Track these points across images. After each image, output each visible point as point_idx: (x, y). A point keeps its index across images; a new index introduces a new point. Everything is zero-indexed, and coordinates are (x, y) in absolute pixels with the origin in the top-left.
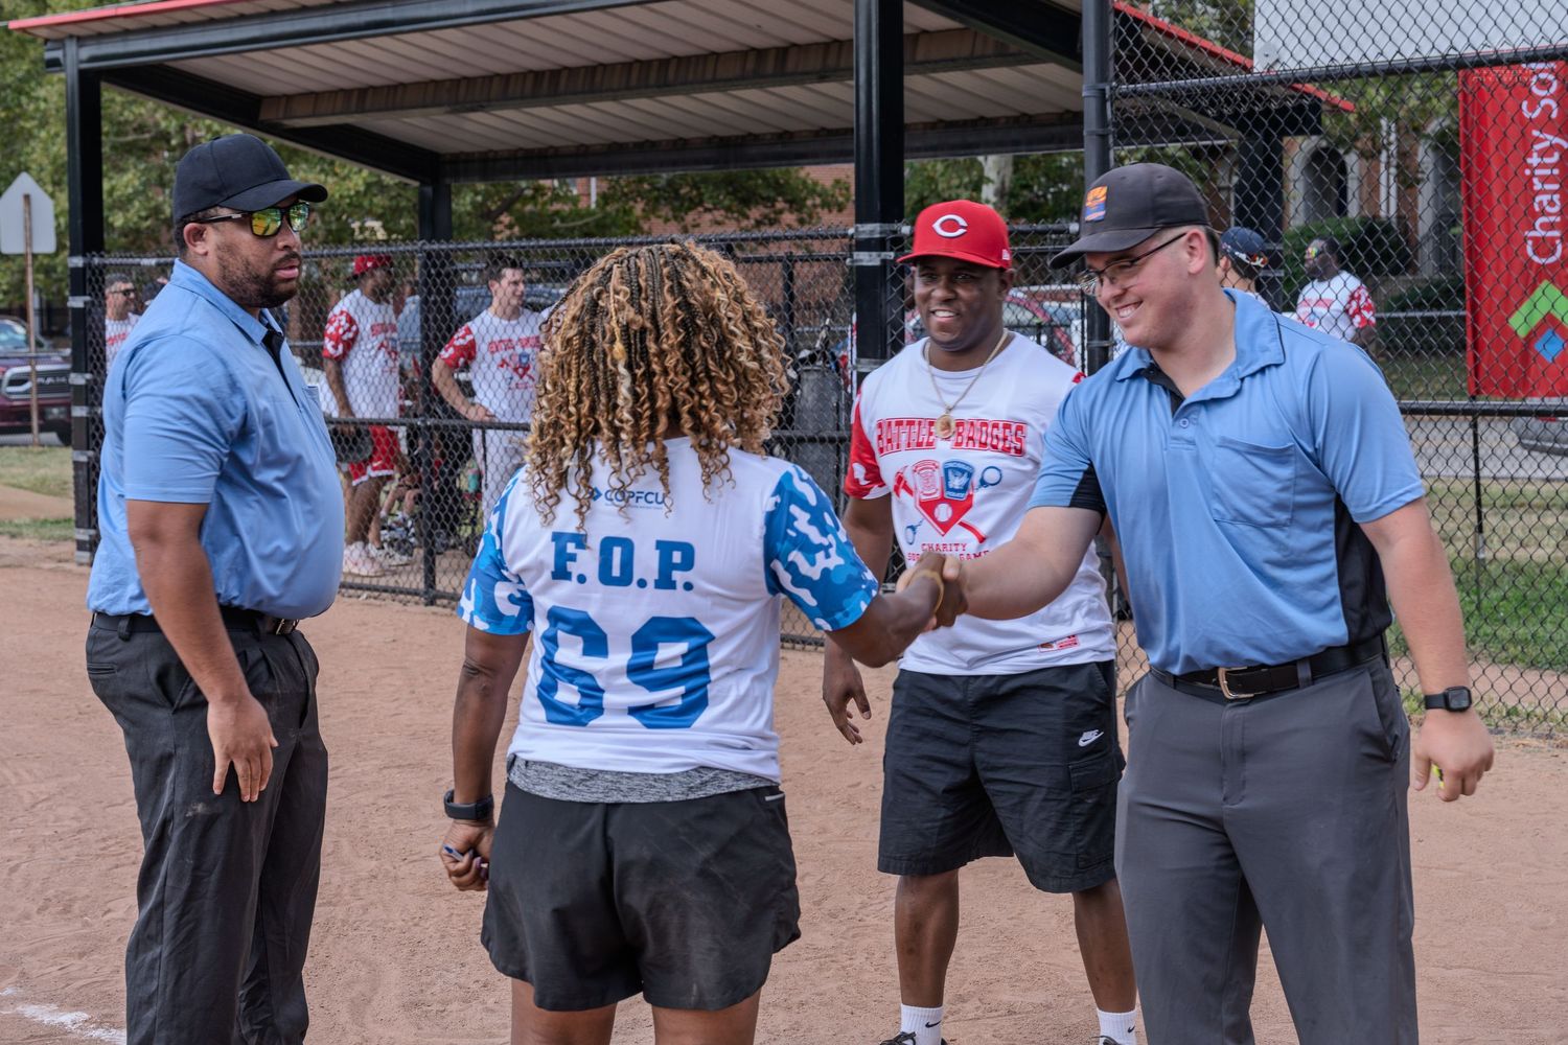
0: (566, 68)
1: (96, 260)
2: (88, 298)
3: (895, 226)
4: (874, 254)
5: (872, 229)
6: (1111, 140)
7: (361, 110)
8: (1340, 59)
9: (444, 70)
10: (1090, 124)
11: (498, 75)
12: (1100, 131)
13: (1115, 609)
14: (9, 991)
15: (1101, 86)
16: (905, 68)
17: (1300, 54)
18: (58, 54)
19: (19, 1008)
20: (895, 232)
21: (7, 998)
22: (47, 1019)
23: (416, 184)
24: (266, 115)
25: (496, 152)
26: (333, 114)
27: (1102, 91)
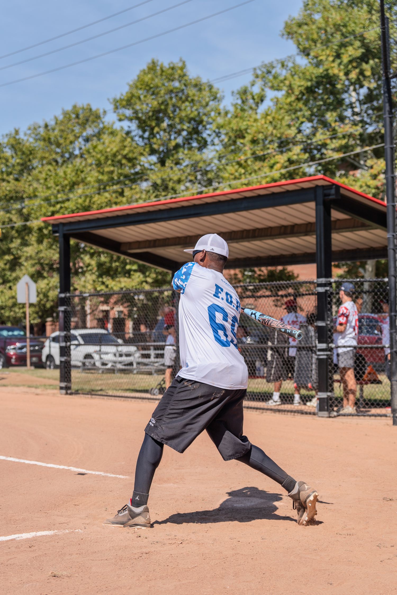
1: (68, 295)
2: (65, 307)
3: (328, 279)
4: (323, 288)
5: (323, 280)
6: (396, 251)
7: (154, 247)
9: (182, 233)
10: (390, 246)
12: (392, 248)
15: (393, 234)
16: (332, 231)
18: (56, 229)
20: (329, 281)
24: (123, 248)
26: (145, 248)
27: (393, 236)
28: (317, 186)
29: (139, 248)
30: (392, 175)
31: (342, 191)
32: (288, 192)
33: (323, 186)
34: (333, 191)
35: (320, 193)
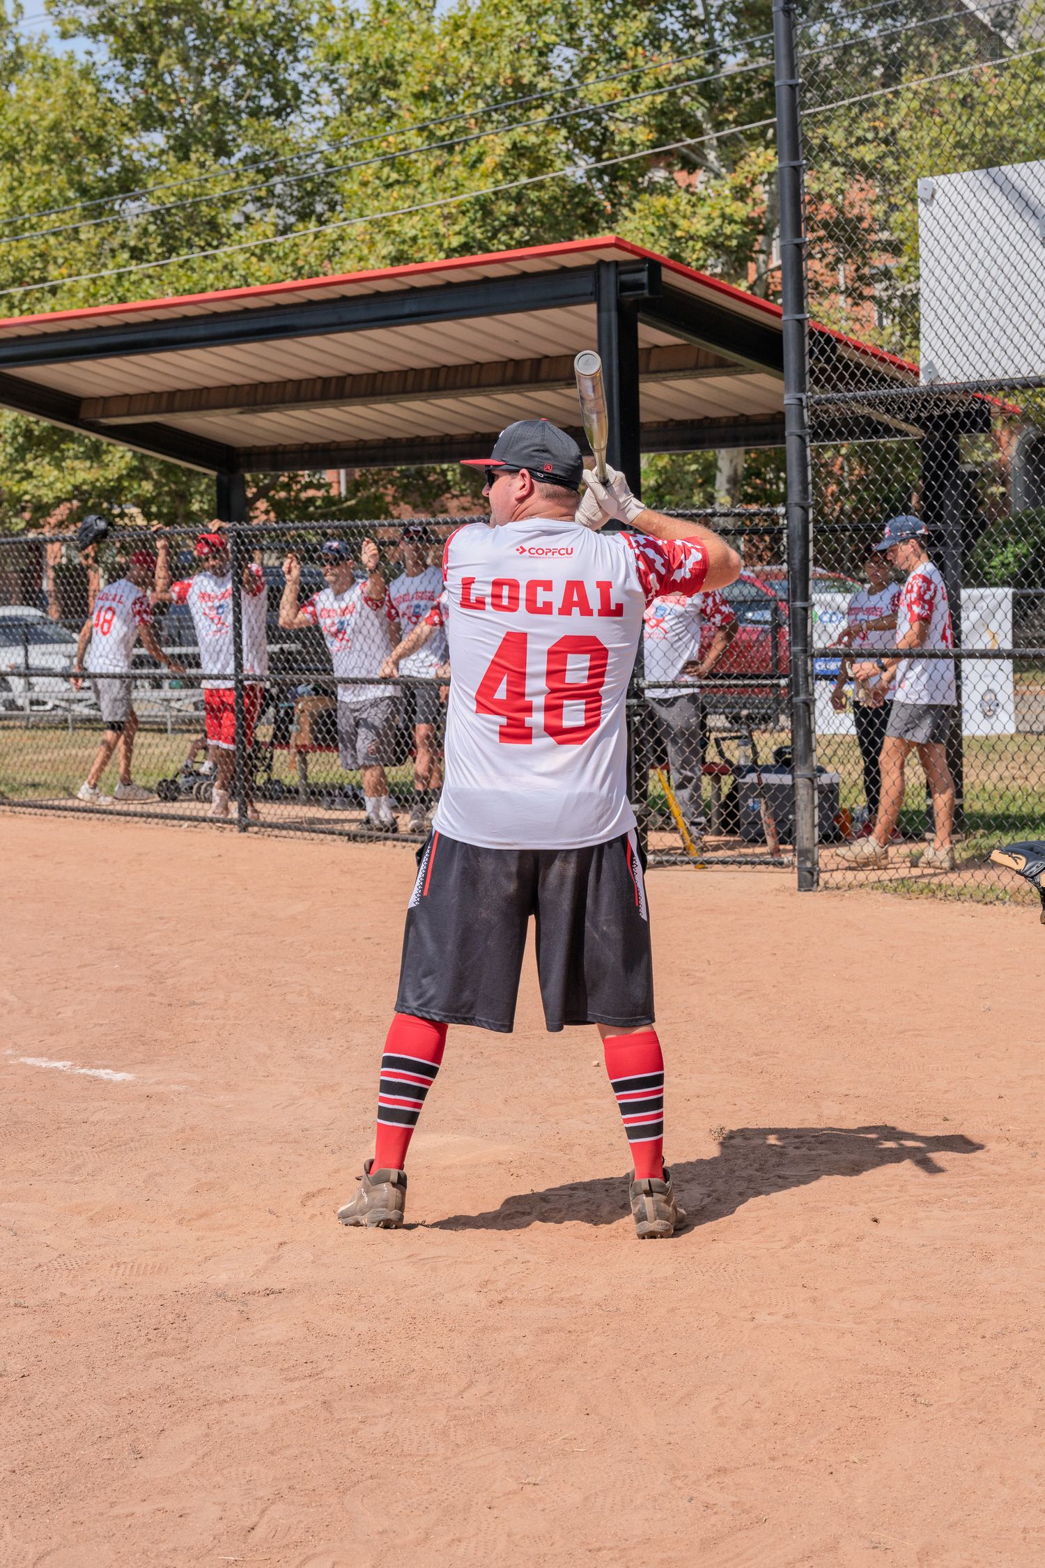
0: (350, 375)
6: (808, 439)
7: (171, 410)
8: (987, 376)
9: (243, 376)
10: (792, 428)
11: (290, 380)
12: (799, 432)
13: (817, 821)
14: (9, 1052)
15: (800, 395)
16: (641, 377)
17: (957, 372)
19: (22, 1060)
21: (10, 1055)
22: (44, 1065)
23: (213, 474)
24: (86, 414)
25: (285, 446)
26: (146, 413)
27: (800, 400)
28: (601, 263)
29: (128, 414)
30: (797, 241)
31: (668, 276)
32: (524, 275)
33: (617, 263)
34: (644, 277)
35: (609, 281)
